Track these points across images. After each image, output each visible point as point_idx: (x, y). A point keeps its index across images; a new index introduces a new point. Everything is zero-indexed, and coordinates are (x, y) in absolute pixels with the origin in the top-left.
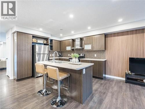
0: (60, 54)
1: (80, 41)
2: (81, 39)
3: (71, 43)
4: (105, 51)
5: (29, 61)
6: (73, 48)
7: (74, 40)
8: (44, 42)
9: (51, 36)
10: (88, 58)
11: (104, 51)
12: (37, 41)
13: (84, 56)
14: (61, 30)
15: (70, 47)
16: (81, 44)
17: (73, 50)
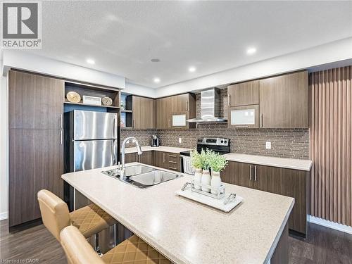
0: (155, 137)
1: (215, 98)
2: (220, 92)
3: (187, 106)
4: (306, 130)
5: (53, 163)
6: (191, 121)
7: (194, 97)
8: (104, 103)
9: (126, 83)
10: (241, 152)
11: (301, 130)
12: (82, 100)
13: (229, 146)
14: (153, 60)
15: (184, 116)
16: (218, 109)
17: (192, 126)
